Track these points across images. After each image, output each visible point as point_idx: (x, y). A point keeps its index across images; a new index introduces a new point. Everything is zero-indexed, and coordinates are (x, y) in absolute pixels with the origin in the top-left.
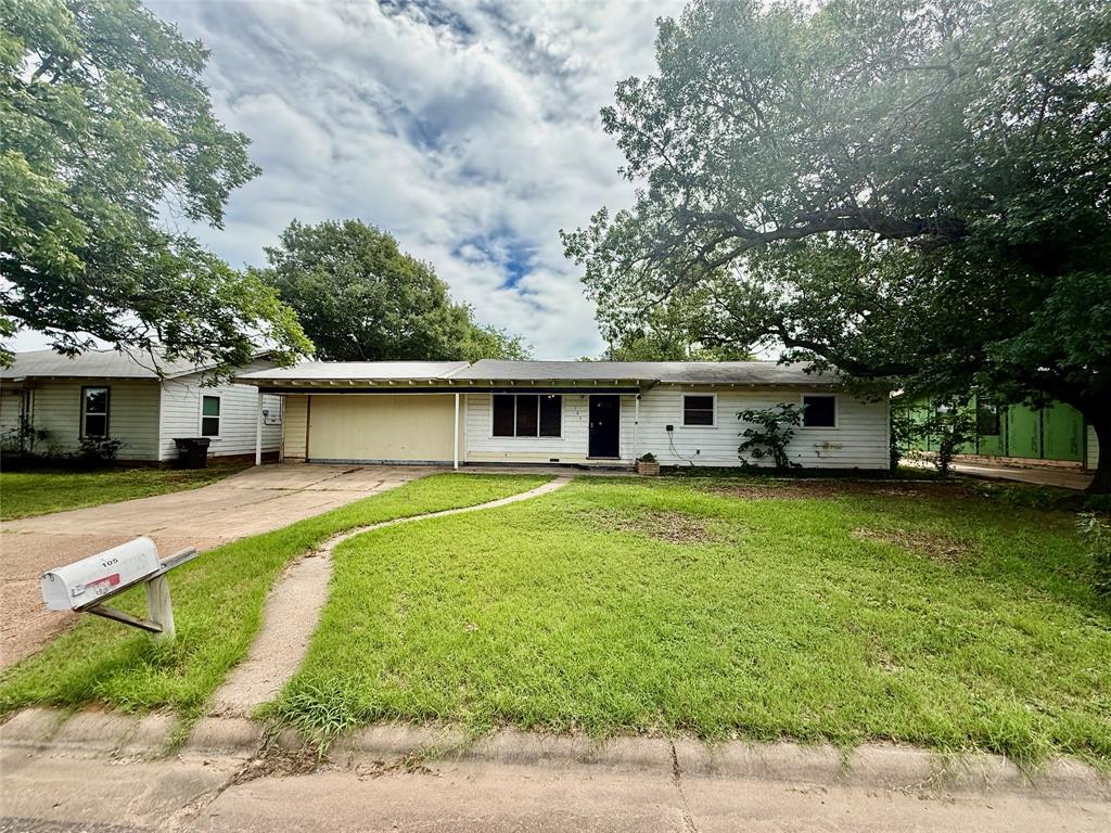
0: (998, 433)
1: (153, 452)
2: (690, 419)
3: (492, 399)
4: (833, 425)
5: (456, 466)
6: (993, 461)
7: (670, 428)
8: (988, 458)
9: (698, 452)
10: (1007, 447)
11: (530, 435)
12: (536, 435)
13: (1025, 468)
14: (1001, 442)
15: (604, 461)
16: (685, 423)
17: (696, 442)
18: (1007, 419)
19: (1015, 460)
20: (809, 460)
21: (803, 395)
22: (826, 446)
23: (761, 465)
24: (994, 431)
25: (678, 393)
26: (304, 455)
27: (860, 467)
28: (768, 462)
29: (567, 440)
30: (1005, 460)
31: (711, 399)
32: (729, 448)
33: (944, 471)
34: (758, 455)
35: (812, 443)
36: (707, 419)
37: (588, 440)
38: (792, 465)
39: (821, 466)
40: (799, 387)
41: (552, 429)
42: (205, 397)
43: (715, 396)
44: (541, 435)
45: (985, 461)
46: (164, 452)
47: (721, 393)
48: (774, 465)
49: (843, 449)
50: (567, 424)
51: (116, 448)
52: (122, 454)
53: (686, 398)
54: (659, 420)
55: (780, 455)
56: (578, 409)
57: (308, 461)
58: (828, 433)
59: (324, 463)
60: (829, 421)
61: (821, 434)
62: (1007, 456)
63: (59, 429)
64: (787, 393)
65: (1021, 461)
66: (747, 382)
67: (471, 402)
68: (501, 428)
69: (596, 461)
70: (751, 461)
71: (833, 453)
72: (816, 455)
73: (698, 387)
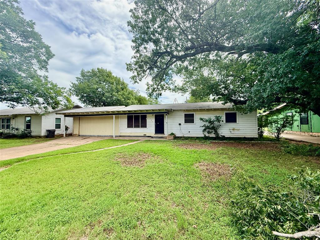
0: (308, 124)
1: (40, 133)
2: (186, 121)
3: (127, 116)
4: (236, 122)
5: (114, 137)
6: (306, 134)
7: (180, 124)
8: (304, 133)
9: (189, 132)
10: (311, 129)
11: (138, 127)
12: (139, 127)
13: (318, 136)
14: (309, 127)
15: (160, 135)
16: (185, 123)
17: (189, 129)
18: (311, 118)
19: (314, 133)
20: (227, 134)
21: (225, 112)
22: (233, 130)
23: (211, 136)
24: (306, 123)
25: (182, 113)
26: (78, 134)
27: (246, 137)
28: (213, 135)
29: (148, 129)
30: (311, 134)
31: (193, 114)
32: (200, 130)
33: (278, 138)
34: (209, 132)
35: (229, 129)
36: (192, 121)
37: (154, 129)
38: (222, 136)
39: (231, 136)
40: (222, 110)
41: (144, 125)
42: (56, 118)
43: (194, 113)
44: (141, 127)
45: (303, 134)
46: (43, 133)
47: (196, 113)
48: (215, 136)
49: (240, 131)
50: (148, 124)
51: (31, 132)
52: (33, 134)
53: (185, 115)
54: (176, 122)
55: (216, 133)
56: (152, 119)
57: (79, 135)
58: (235, 125)
59: (83, 136)
60: (234, 121)
61: (232, 125)
62: (311, 132)
63: (21, 128)
64: (219, 112)
65: (317, 134)
66: (204, 108)
67: (121, 118)
68: (130, 126)
69: (157, 135)
70: (207, 135)
71: (236, 132)
72: (230, 132)
73: (187, 110)
